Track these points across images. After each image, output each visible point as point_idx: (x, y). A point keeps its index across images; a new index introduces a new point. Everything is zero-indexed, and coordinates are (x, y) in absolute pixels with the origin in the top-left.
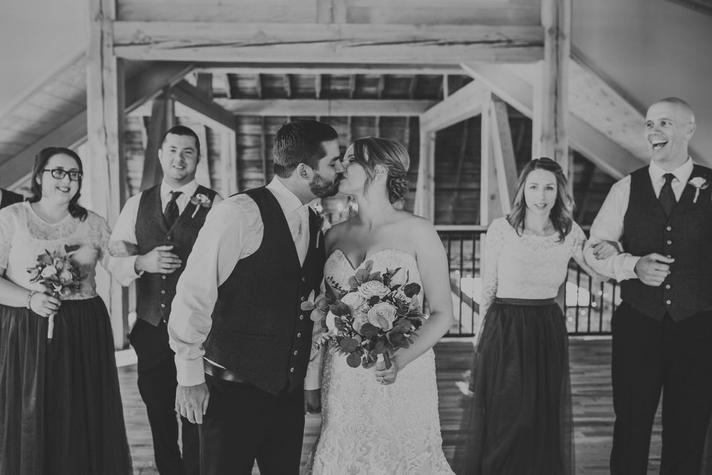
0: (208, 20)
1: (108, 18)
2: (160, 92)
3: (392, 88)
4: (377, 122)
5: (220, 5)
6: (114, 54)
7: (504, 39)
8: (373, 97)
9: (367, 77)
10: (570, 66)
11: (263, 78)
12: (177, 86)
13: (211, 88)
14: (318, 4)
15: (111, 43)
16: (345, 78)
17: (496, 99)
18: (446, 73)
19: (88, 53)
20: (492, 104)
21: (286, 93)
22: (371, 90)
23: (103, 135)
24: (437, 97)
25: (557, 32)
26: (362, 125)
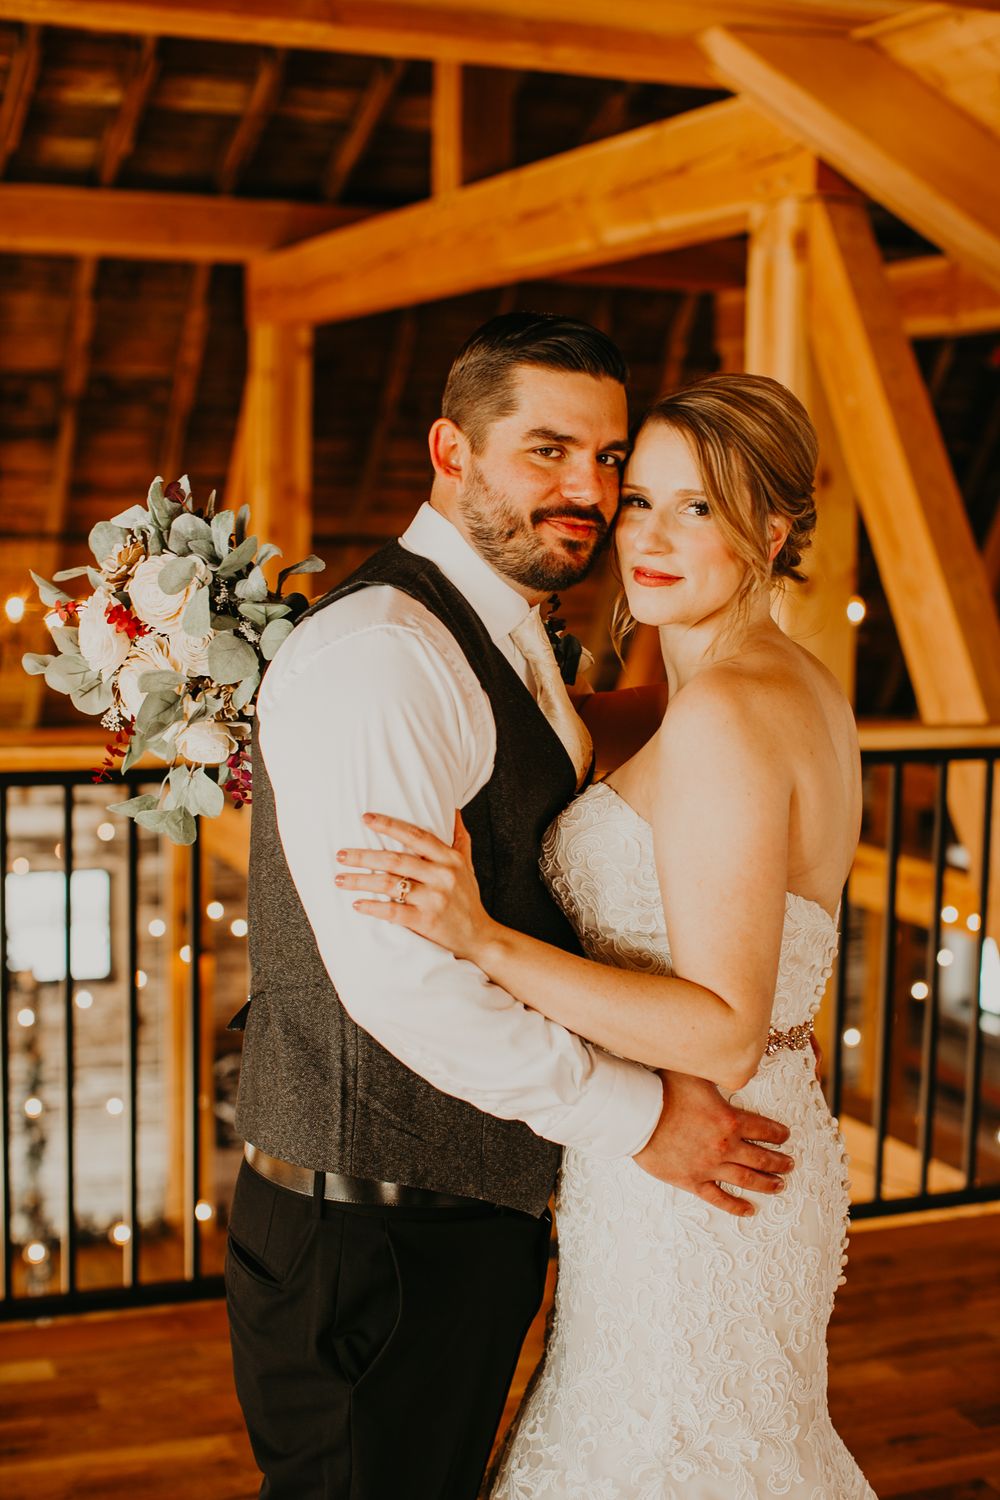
4: (86, 278)
8: (86, 178)
20: (819, 207)
22: (74, 150)
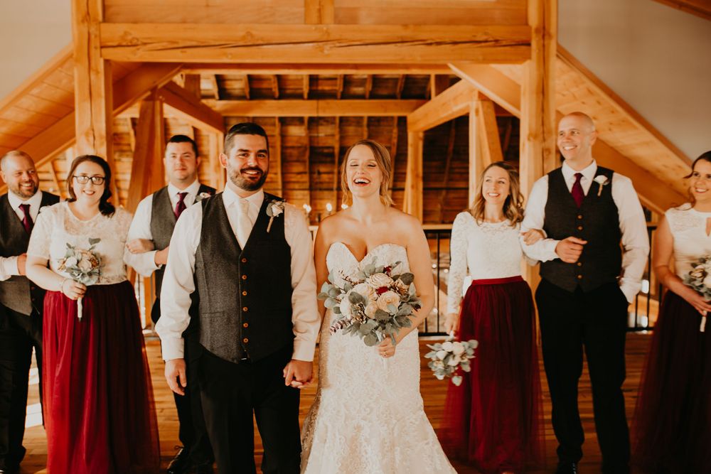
0: (196, 22)
1: (95, 20)
2: (149, 93)
3: (379, 88)
4: (365, 122)
5: (207, 6)
6: (101, 56)
7: (491, 39)
8: (362, 97)
9: (355, 77)
10: (556, 65)
11: (251, 78)
12: (165, 87)
13: (199, 90)
14: (306, 5)
15: (98, 45)
16: (333, 79)
17: (483, 97)
18: (433, 73)
19: (74, 56)
20: (480, 103)
21: (274, 93)
22: (359, 90)
23: (91, 138)
24: (424, 97)
25: (544, 32)
26: (350, 125)
